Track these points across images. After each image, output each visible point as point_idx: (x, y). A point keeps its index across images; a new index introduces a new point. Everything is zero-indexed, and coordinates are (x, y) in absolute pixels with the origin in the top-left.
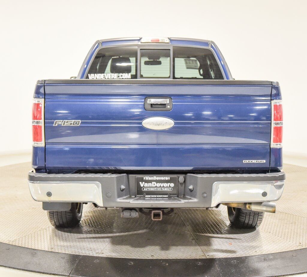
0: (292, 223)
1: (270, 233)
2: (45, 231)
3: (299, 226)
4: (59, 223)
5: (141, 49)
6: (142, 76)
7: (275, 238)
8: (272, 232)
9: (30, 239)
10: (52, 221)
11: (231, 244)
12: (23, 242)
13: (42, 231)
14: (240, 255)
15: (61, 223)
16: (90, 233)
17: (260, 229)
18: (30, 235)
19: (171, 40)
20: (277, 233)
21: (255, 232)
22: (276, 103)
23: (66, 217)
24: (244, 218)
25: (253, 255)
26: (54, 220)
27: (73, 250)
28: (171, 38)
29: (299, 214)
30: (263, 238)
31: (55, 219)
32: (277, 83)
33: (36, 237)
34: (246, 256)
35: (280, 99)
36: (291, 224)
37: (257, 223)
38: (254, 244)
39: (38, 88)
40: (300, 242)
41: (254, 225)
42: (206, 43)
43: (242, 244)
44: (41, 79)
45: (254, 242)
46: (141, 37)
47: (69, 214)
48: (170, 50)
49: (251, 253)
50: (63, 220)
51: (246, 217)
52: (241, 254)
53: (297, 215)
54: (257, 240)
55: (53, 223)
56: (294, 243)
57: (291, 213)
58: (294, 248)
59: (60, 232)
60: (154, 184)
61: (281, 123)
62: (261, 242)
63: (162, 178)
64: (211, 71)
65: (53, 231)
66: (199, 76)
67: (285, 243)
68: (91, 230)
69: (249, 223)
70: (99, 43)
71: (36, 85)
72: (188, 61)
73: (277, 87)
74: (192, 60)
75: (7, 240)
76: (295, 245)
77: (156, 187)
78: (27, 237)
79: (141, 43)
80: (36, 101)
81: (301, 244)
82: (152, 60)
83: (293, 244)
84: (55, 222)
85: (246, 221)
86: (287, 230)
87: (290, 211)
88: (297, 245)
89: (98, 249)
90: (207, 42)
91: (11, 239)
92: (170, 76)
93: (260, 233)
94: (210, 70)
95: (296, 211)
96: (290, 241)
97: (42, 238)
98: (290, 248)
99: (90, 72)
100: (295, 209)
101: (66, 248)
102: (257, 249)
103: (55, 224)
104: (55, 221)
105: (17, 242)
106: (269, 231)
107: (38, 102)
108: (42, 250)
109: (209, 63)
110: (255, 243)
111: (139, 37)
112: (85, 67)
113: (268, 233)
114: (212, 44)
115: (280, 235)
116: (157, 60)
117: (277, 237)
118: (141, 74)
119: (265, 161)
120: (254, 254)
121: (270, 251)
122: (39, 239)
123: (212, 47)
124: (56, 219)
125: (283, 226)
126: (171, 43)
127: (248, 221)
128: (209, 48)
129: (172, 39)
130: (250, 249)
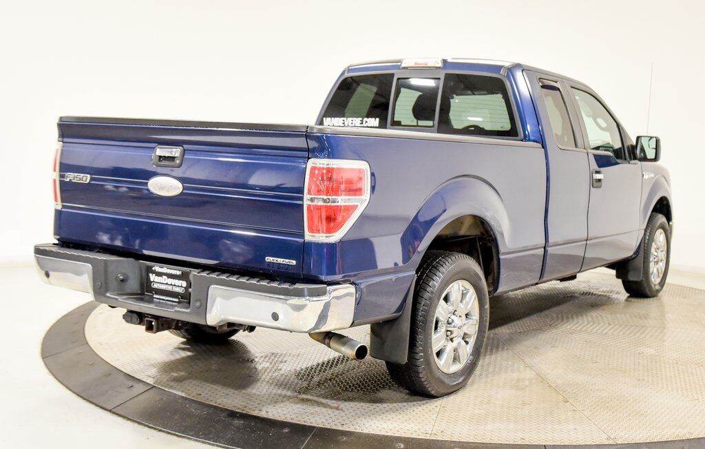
5: (398, 79)
19: (447, 63)
48: (440, 79)
60: (164, 279)
63: (174, 272)
73: (318, 137)
77: (167, 284)
119: (294, 262)
126: (445, 67)
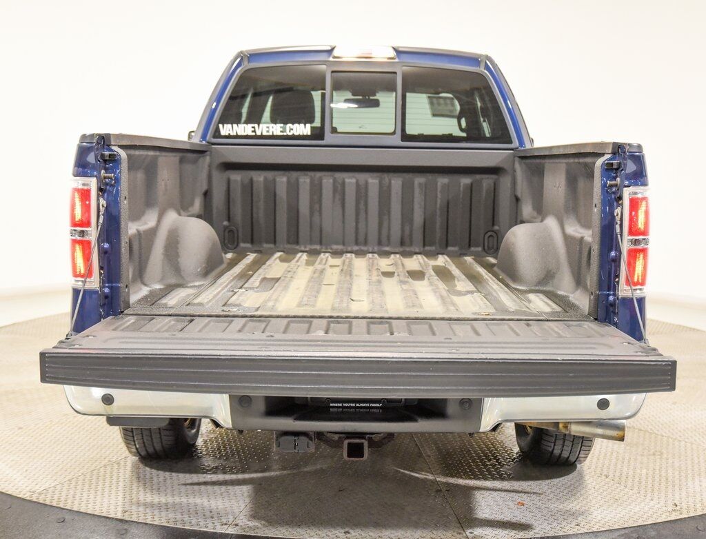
0: (654, 454)
1: (607, 476)
2: (116, 466)
3: (670, 461)
4: (146, 450)
5: (333, 72)
6: (334, 130)
7: (618, 490)
8: (611, 475)
9: (79, 488)
10: (130, 446)
11: (523, 505)
12: (64, 494)
13: (109, 468)
14: (542, 533)
15: (151, 450)
16: (214, 473)
17: (585, 468)
18: (81, 478)
19: (399, 52)
20: (624, 478)
21: (575, 474)
22: (636, 193)
23: (161, 439)
24: (552, 445)
25: (571, 533)
26: (135, 445)
27: (171, 515)
28: (399, 47)
29: (669, 431)
30: (593, 490)
31: (136, 443)
32: (639, 147)
33: (93, 481)
34: (556, 535)
35: (645, 184)
36: (652, 457)
37: (580, 455)
38: (573, 505)
39: (82, 152)
40: (676, 502)
41: (572, 459)
42: (474, 60)
43: (547, 506)
44: (89, 132)
45: (573, 499)
46: (333, 45)
47: (167, 433)
48: (395, 73)
49: (568, 528)
50: (155, 445)
51: (555, 443)
52: (545, 531)
53: (664, 434)
54: (578, 495)
55: (134, 450)
56: (662, 503)
57: (651, 429)
58: (664, 516)
59: (148, 469)
61: (644, 239)
62: (588, 500)
64: (484, 121)
65: (133, 466)
66: (457, 132)
67: (643, 505)
68: (216, 465)
69: (562, 455)
70: (244, 57)
71: (78, 145)
72: (435, 101)
73: (639, 157)
74: (445, 98)
75: (28, 489)
76: (664, 508)
78: (73, 482)
79: (335, 57)
80: (79, 182)
81: (678, 508)
82: (361, 97)
83: (659, 506)
84: (137, 449)
85: (555, 451)
86: (644, 471)
87: (648, 426)
88: (670, 509)
89: (227, 514)
90: (477, 57)
91: (37, 487)
92: (395, 131)
93: (587, 478)
94: (482, 119)
95: (662, 425)
96: (652, 500)
97: (107, 485)
98: (655, 516)
99: (224, 120)
100: (658, 419)
101: (156, 512)
102: (580, 519)
103: (138, 452)
104: (138, 446)
105: (49, 496)
106: (605, 473)
107: (84, 185)
108: (103, 515)
109: (479, 104)
110: (575, 503)
111: (331, 46)
112: (213, 107)
113: (604, 477)
114: (487, 62)
115: (629, 485)
116: (371, 98)
117: (622, 487)
118: (334, 125)
120: (574, 530)
121: (610, 524)
122: (100, 488)
123: (487, 68)
124: (138, 444)
125: (636, 460)
126: (399, 58)
127: (559, 451)
128: (482, 70)
129: (401, 49)
130: (565, 517)
